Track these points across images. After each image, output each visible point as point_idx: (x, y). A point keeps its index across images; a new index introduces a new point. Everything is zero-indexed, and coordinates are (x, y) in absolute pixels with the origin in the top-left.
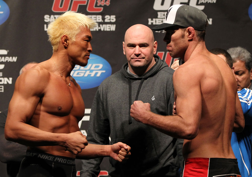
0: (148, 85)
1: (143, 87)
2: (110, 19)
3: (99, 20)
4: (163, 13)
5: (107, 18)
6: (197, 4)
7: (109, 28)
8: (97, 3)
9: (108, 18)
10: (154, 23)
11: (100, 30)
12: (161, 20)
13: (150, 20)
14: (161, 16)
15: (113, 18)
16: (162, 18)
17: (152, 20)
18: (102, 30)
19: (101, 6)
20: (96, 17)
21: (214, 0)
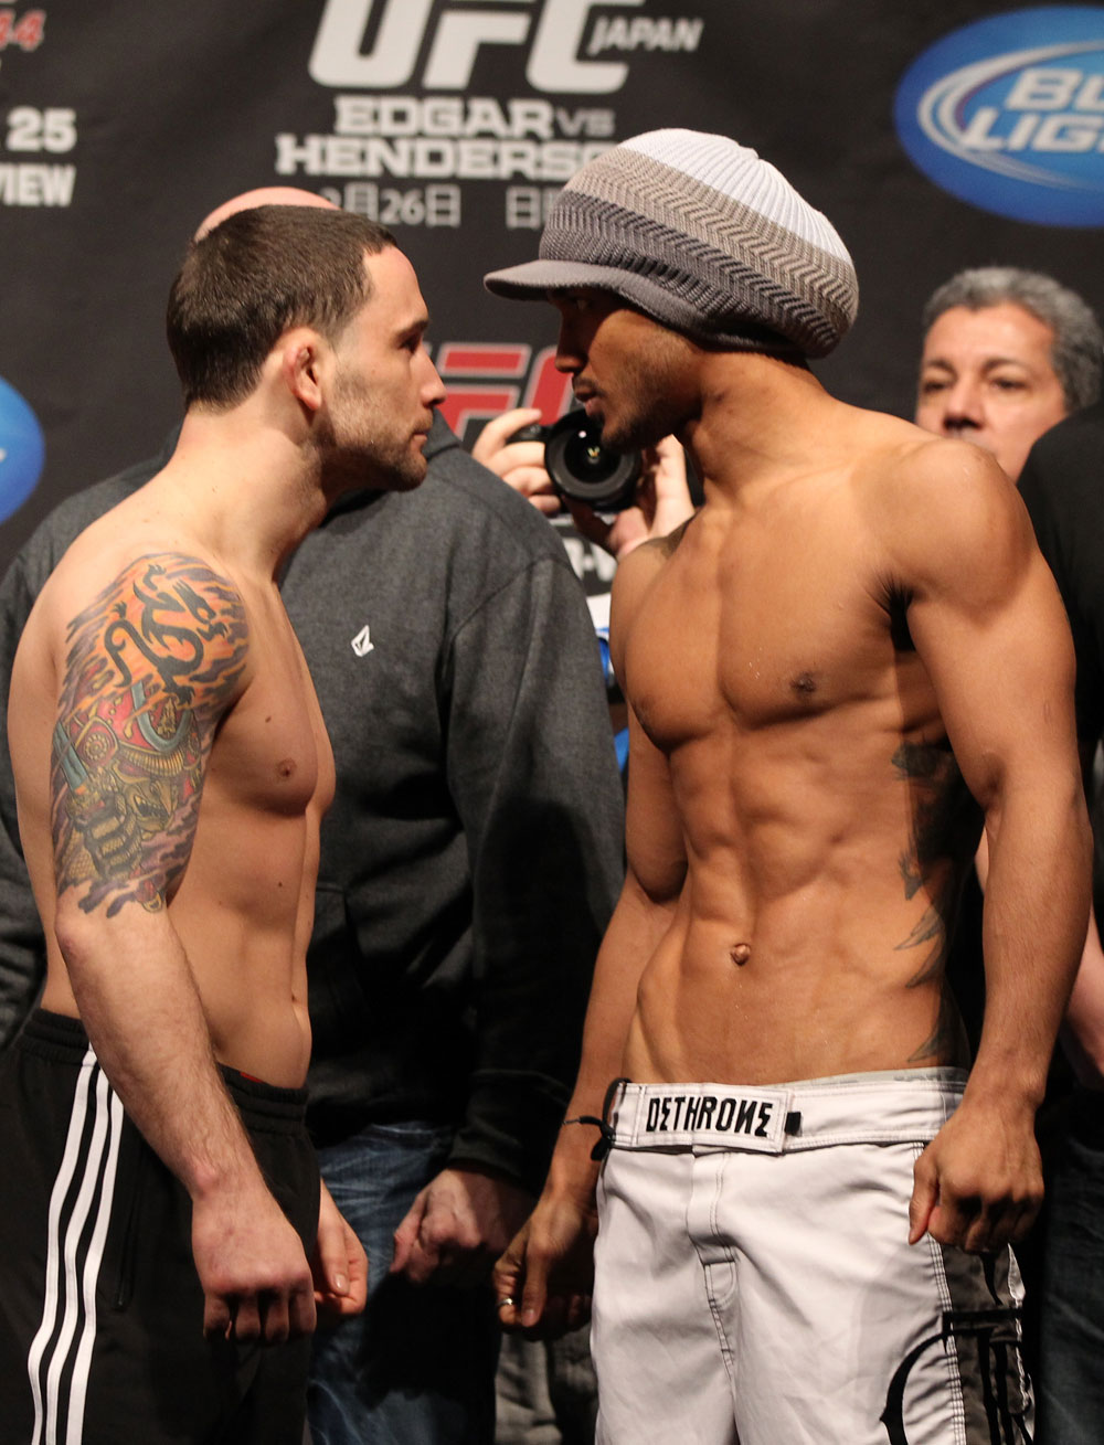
0: (330, 559)
1: (303, 572)
2: (40, 134)
4: (368, 103)
5: (25, 124)
6: (583, 55)
7: (33, 185)
9: (30, 126)
10: (314, 167)
12: (356, 144)
13: (286, 144)
14: (357, 122)
15: (59, 128)
16: (364, 137)
17: (300, 143)
21: (688, 35)
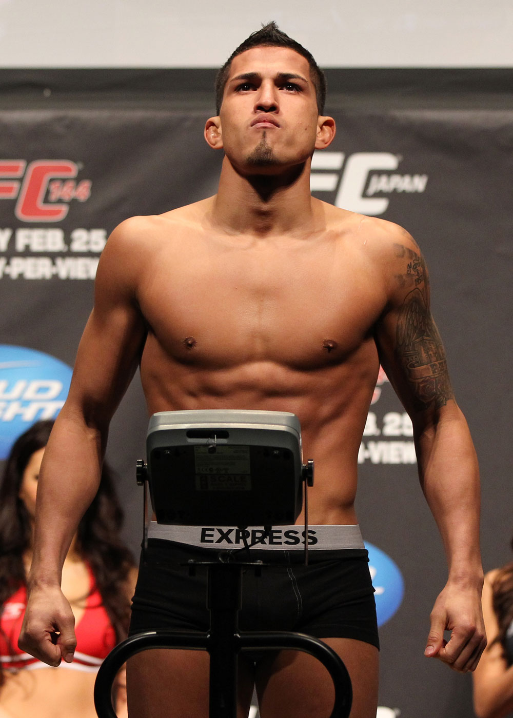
2: (88, 243)
3: (54, 244)
5: (80, 238)
6: (365, 195)
7: (85, 269)
8: (48, 193)
9: (83, 239)
11: (55, 277)
15: (97, 239)
18: (63, 274)
19: (60, 201)
20: (44, 237)
21: (418, 184)
